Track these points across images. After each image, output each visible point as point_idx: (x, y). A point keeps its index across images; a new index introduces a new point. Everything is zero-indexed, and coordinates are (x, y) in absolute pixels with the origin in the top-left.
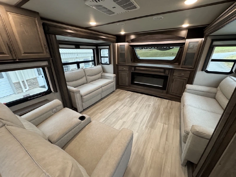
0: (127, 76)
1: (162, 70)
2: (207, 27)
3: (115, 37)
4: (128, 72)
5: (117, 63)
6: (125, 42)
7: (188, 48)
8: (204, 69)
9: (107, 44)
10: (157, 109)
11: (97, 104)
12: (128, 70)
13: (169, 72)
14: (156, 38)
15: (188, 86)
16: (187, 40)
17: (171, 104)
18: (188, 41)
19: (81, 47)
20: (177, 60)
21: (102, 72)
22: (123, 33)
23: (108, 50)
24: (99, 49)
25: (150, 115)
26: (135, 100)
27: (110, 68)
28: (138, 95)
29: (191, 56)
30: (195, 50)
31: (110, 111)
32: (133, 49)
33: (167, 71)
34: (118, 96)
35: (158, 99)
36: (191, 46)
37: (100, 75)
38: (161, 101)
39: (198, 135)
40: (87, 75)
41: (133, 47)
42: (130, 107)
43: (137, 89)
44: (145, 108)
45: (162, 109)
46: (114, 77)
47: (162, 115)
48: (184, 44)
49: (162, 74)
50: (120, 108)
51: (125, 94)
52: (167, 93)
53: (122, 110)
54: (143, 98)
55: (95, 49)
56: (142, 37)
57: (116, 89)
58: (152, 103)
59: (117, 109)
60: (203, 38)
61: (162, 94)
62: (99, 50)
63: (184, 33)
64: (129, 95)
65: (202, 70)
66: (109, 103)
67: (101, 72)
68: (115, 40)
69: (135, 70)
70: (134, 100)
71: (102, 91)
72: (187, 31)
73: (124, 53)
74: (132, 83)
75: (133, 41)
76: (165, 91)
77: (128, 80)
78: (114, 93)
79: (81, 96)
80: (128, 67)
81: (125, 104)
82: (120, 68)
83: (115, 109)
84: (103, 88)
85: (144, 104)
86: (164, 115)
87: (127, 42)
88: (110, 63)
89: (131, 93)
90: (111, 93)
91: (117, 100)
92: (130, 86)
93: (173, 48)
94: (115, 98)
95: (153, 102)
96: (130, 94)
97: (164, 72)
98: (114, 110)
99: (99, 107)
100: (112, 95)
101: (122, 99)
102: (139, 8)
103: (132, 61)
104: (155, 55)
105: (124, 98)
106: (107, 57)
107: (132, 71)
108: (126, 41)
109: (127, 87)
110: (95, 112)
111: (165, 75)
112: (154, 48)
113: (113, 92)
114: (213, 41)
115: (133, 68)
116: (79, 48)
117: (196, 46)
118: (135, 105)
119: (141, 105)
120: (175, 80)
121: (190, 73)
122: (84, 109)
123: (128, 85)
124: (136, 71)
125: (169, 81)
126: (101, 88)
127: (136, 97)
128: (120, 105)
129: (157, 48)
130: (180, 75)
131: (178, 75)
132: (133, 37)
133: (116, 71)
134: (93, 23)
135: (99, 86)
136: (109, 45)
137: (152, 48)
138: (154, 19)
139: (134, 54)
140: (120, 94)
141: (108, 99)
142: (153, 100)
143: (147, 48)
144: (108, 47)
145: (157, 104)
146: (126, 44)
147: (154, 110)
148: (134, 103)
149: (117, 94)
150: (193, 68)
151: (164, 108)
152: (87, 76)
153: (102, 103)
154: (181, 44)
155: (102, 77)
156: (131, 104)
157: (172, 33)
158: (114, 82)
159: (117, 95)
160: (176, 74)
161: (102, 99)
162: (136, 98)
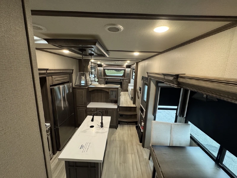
1: (119, 80)
2: (131, 65)
6: (102, 67)
7: (127, 71)
15: (129, 84)
17: (125, 92)
18: (126, 69)
20: (124, 76)
29: (128, 74)
32: (105, 71)
33: (121, 80)
39: (132, 89)
41: (104, 69)
48: (125, 70)
49: (120, 81)
52: (123, 89)
60: (130, 68)
63: (125, 67)
65: (132, 79)
73: (101, 72)
75: (105, 67)
82: (100, 79)
93: (121, 71)
103: (104, 76)
104: (115, 73)
107: (106, 81)
114: (133, 70)
115: (107, 79)
117: (129, 71)
120: (124, 83)
121: (129, 80)
124: (108, 81)
125: (122, 84)
129: (115, 70)
132: (105, 65)
139: (105, 73)
143: (111, 70)
144: (94, 69)
146: (102, 68)
150: (129, 78)
157: (121, 66)
160: (125, 81)
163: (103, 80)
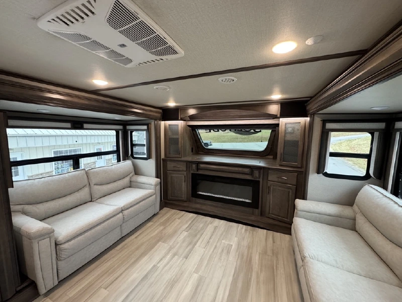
0: (183, 181)
1: (247, 170)
2: (309, 100)
3: (161, 111)
4: (185, 173)
5: (163, 156)
7: (285, 132)
8: (320, 169)
9: (144, 122)
10: (245, 257)
11: (106, 256)
12: (185, 169)
13: (260, 173)
14: (231, 114)
15: (299, 203)
16: (281, 119)
17: (274, 242)
18: (283, 121)
19: (85, 126)
20: (269, 152)
21: (133, 173)
22: (172, 104)
23: (145, 132)
24: (130, 130)
25: (231, 279)
26: (198, 236)
27: (149, 166)
28: (206, 222)
30: (297, 136)
31: (135, 275)
32: (194, 132)
33: (256, 173)
34: (162, 228)
35: (246, 230)
36: (290, 130)
37: (127, 180)
38: (253, 233)
40: (93, 181)
41: (194, 128)
42: (186, 257)
43: (204, 207)
44: (220, 259)
45: (257, 257)
46: (156, 185)
47: (258, 277)
48: (278, 125)
49: (248, 177)
50: (161, 265)
51: (179, 221)
52: (262, 214)
53: (166, 268)
54: (216, 228)
55: (120, 130)
56: (209, 113)
57: (160, 210)
58: (234, 242)
59: (154, 266)
60: (307, 117)
61: (253, 218)
62: (129, 132)
63: (274, 109)
64: (187, 222)
65: (318, 172)
66: (137, 249)
67: (131, 175)
68: (159, 115)
69: (198, 169)
70: (196, 236)
71: (124, 220)
72: (280, 105)
73: (178, 139)
74: (195, 194)
75: (192, 118)
76: (257, 211)
77: (186, 189)
78: (155, 219)
79: (56, 244)
80: (185, 163)
81: (174, 250)
82: (170, 165)
83: (148, 270)
84: (126, 212)
85: (218, 244)
86: (262, 276)
87: (182, 119)
88: (149, 157)
89: (192, 217)
90: (149, 220)
91: (160, 238)
92: (190, 201)
93: (260, 131)
94: (156, 232)
95: (236, 239)
96: (189, 220)
97: (252, 174)
98: (145, 273)
99: (108, 264)
100: (150, 224)
101: (171, 236)
102: (183, 53)
103: (192, 151)
105: (175, 232)
106: (144, 145)
107: (192, 172)
108: (179, 119)
109: (185, 204)
110: (93, 284)
111: (253, 179)
112: (230, 130)
113: (155, 215)
115: (194, 166)
116: (81, 128)
117: (298, 130)
118: (199, 251)
119: (212, 250)
120: (272, 188)
121: (297, 175)
122: (61, 281)
123: (185, 199)
124: (200, 172)
125: (262, 191)
126: (121, 214)
127: (201, 226)
128: (163, 252)
129: (235, 130)
130: (280, 180)
131: (276, 180)
132: (192, 112)
133: (161, 172)
134: (100, 82)
135: (117, 209)
136: (148, 125)
137: (226, 130)
138: (221, 81)
139: (196, 141)
140: (168, 219)
141: (140, 238)
142: (235, 232)
143: (218, 131)
144: (145, 127)
145: (245, 243)
146: (180, 123)
147: (239, 262)
148: (195, 244)
149: (162, 220)
150: (300, 166)
151: (260, 253)
152: (92, 185)
153: (122, 249)
154: (273, 126)
155: (131, 185)
156: (189, 248)
157: (256, 107)
158: (154, 196)
159: (160, 225)
160: (272, 177)
161: (122, 239)
162: (202, 228)
163: (183, 167)
